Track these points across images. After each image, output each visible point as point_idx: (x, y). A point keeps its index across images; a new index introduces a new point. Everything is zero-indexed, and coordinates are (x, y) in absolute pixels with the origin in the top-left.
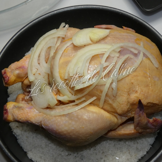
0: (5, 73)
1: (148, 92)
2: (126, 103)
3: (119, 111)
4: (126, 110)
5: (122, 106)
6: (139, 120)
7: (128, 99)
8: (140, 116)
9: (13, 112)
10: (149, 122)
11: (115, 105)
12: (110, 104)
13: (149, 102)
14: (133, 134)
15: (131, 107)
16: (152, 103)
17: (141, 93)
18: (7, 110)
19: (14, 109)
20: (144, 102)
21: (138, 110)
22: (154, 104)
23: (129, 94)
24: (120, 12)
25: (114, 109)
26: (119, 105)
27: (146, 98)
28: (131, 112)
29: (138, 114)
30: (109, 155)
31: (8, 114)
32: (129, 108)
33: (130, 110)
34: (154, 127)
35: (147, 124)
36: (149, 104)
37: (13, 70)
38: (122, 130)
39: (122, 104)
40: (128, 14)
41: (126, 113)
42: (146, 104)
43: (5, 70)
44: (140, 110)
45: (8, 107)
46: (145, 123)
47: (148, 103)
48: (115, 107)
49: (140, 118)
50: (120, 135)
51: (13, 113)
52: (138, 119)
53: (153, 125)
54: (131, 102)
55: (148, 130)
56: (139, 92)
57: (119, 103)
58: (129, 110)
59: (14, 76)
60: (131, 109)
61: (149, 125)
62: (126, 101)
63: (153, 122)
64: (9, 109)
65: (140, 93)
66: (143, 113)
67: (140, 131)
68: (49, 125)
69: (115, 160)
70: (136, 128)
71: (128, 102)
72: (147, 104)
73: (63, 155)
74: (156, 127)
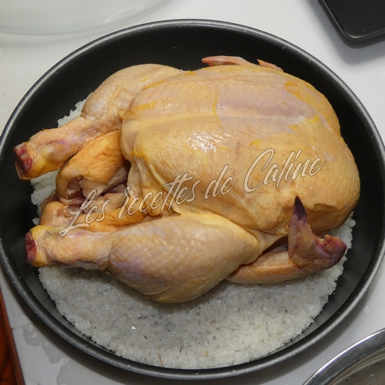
0: (24, 151)
1: (316, 184)
2: (274, 206)
3: (261, 223)
4: (275, 220)
5: (267, 212)
6: (298, 239)
7: (276, 198)
8: (298, 230)
9: (46, 244)
10: (317, 243)
11: (252, 211)
12: (243, 210)
13: (318, 202)
14: (287, 270)
15: (283, 216)
16: (324, 205)
17: (302, 185)
18: (33, 241)
19: (48, 239)
20: (308, 203)
21: (295, 216)
22: (328, 206)
23: (278, 189)
24: (284, 45)
25: (251, 218)
26: (261, 211)
27: (313, 194)
28: (283, 225)
29: (294, 226)
30: (225, 327)
31: (35, 251)
32: (280, 216)
33: (282, 222)
34: (327, 255)
35: (313, 247)
36: (319, 208)
37: (41, 144)
38: (265, 263)
39: (267, 209)
40: (300, 51)
41: (274, 227)
42: (313, 207)
43: (25, 146)
44: (300, 218)
45: (34, 236)
46: (309, 246)
47: (316, 205)
48: (254, 215)
49: (299, 234)
50: (261, 274)
51: (45, 246)
52: (295, 237)
53: (326, 251)
54: (283, 205)
55: (316, 262)
56: (298, 183)
57: (261, 208)
58: (280, 220)
59: (43, 157)
60: (284, 220)
61: (319, 250)
62: (274, 202)
63: (325, 245)
64: (37, 241)
65: (300, 186)
66: (306, 223)
67: (301, 263)
68: (130, 260)
69: (236, 339)
70: (292, 257)
71: (279, 205)
72: (315, 208)
73: (130, 316)
74: (331, 254)
